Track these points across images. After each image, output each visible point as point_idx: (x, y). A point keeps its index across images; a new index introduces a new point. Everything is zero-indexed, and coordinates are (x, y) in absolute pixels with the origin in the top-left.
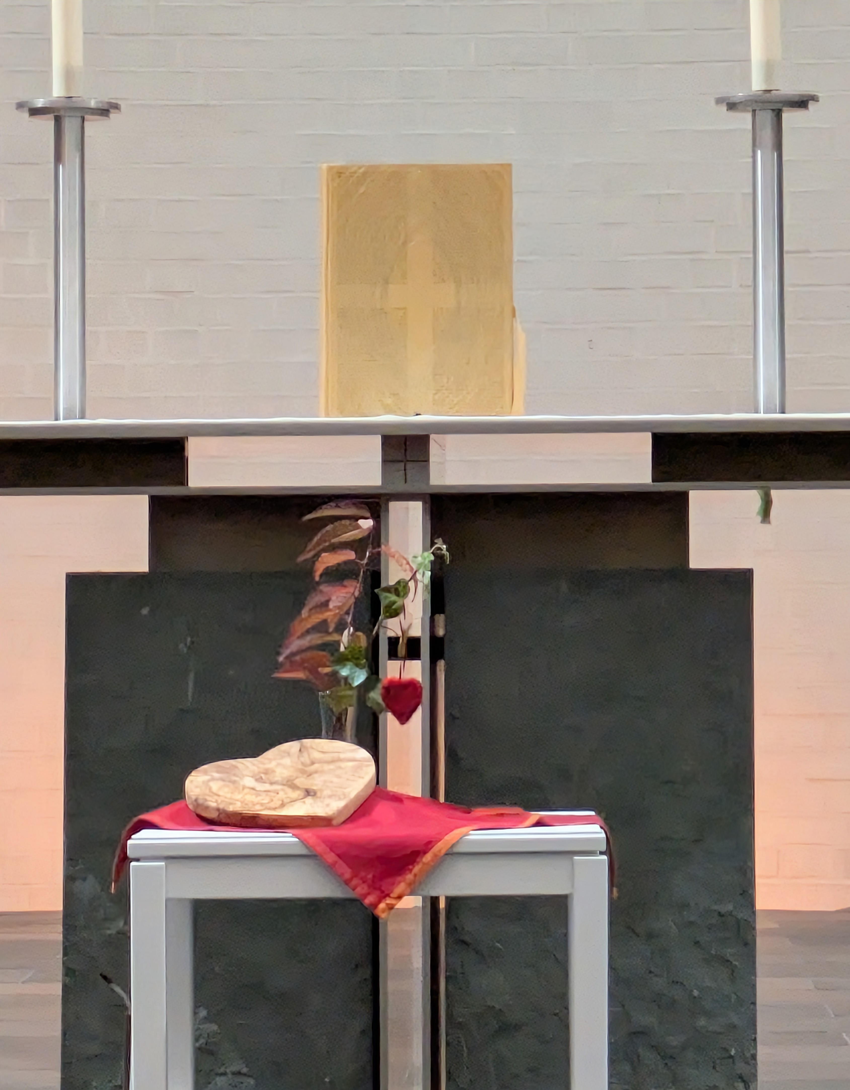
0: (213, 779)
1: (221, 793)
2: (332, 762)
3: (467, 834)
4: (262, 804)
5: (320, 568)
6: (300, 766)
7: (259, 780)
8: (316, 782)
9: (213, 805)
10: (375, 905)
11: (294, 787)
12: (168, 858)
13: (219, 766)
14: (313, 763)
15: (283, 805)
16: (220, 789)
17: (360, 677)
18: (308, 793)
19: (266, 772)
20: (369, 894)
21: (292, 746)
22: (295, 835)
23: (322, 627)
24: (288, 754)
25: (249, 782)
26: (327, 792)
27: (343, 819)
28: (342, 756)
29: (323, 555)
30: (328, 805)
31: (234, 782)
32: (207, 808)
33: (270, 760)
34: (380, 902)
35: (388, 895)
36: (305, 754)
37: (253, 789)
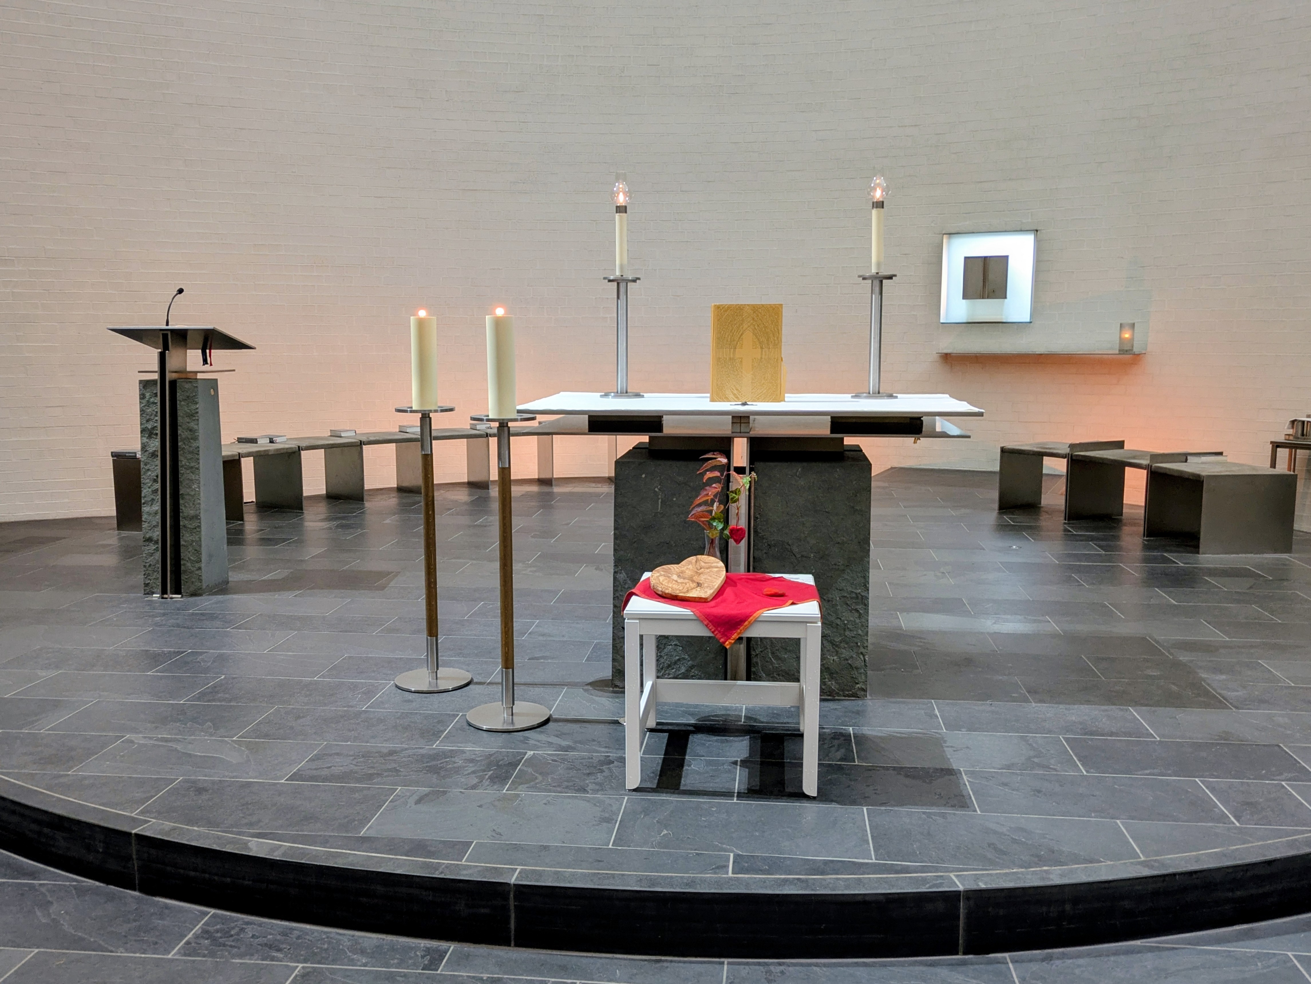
0: (661, 575)
1: (664, 583)
2: (709, 568)
3: (762, 612)
4: (680, 590)
6: (696, 570)
7: (679, 576)
8: (702, 579)
9: (660, 589)
10: (724, 643)
11: (693, 581)
12: (639, 619)
13: (663, 568)
14: (701, 568)
15: (688, 591)
16: (663, 581)
17: (721, 526)
18: (699, 585)
19: (682, 572)
20: (722, 638)
21: (693, 559)
22: (692, 611)
23: (705, 503)
24: (691, 563)
25: (675, 577)
26: (706, 585)
27: (711, 598)
28: (713, 565)
30: (706, 592)
31: (669, 577)
32: (658, 590)
33: (684, 566)
34: (726, 642)
35: (729, 638)
36: (698, 564)
37: (676, 581)
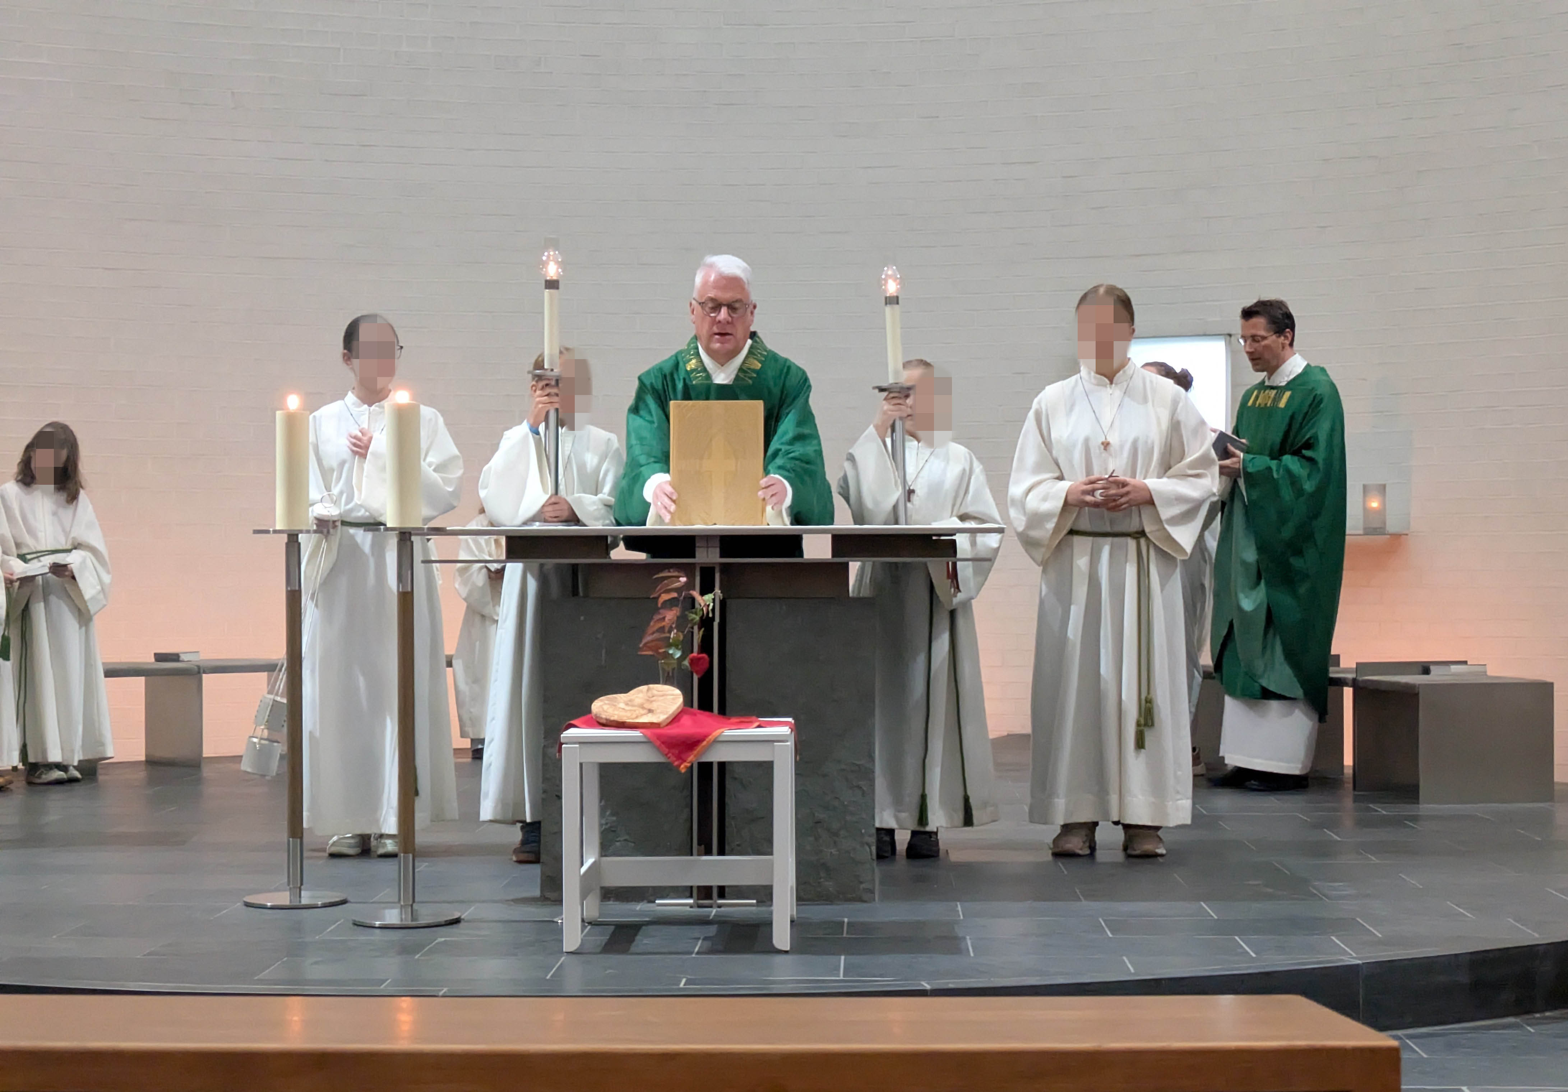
0: (605, 704)
1: (608, 711)
2: (663, 696)
3: (723, 732)
4: (627, 717)
5: (661, 600)
6: (648, 698)
7: (627, 704)
8: (654, 706)
9: (604, 716)
10: (679, 766)
11: (643, 708)
12: (580, 743)
13: (609, 698)
14: (653, 696)
15: (637, 717)
16: (608, 709)
17: (678, 654)
18: (650, 711)
19: (630, 701)
20: (676, 761)
21: (644, 688)
22: (641, 733)
23: (661, 630)
24: (642, 691)
25: (622, 705)
26: (658, 711)
27: (665, 724)
28: (667, 693)
29: (662, 595)
30: (659, 717)
31: (614, 705)
32: (602, 718)
33: (634, 694)
34: (681, 764)
35: (685, 761)
36: (650, 692)
37: (623, 709)
